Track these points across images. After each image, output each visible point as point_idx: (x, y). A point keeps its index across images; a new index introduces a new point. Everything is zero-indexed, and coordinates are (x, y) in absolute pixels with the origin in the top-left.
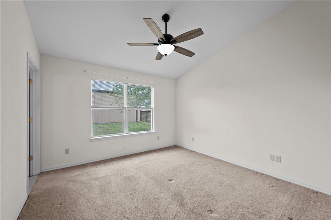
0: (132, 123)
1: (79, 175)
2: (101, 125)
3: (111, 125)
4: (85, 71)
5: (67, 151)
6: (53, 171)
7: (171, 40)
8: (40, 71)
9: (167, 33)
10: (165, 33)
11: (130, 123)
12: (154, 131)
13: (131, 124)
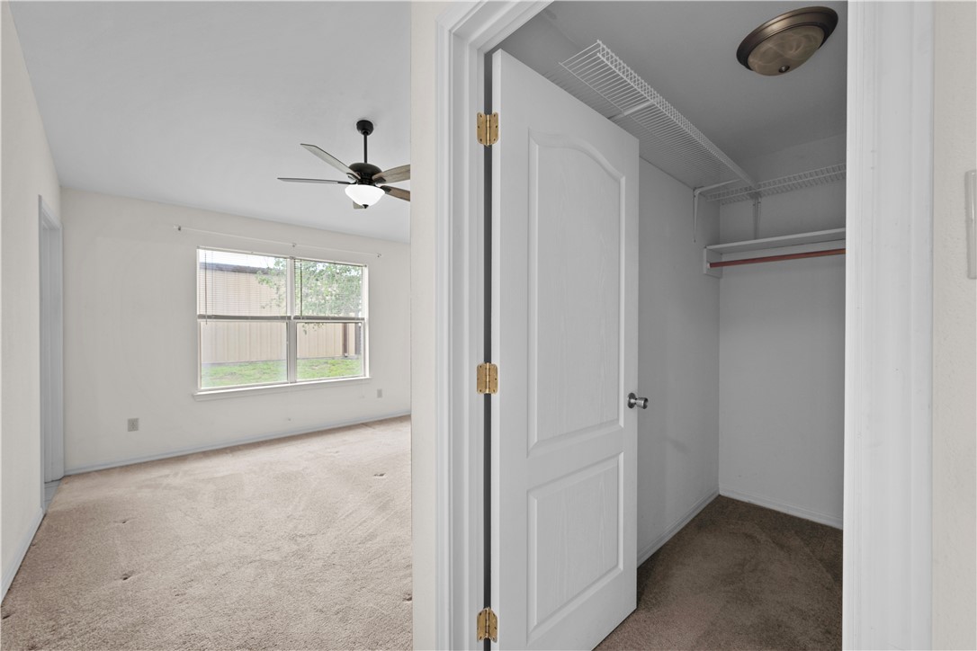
0: (329, 361)
1: (167, 476)
2: (235, 369)
3: (265, 367)
4: (179, 229)
5: (133, 425)
6: (96, 471)
7: (374, 177)
8: (61, 229)
9: (369, 162)
10: (363, 162)
11: (324, 361)
12: (368, 376)
13: (327, 363)
